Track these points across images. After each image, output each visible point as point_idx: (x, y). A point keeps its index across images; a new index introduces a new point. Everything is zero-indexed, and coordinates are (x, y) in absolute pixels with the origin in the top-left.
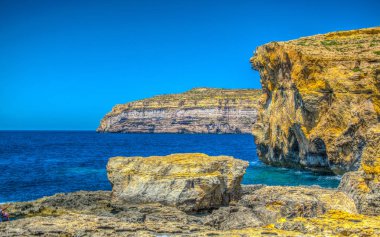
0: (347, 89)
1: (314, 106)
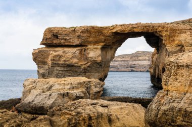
0: (191, 45)
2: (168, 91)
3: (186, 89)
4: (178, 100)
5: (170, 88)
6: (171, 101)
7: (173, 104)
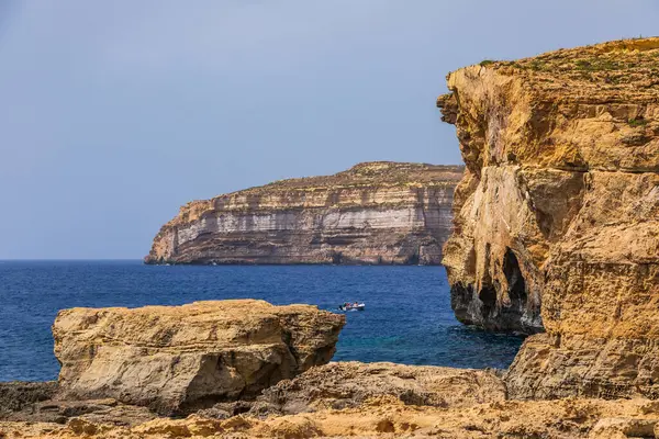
0: (616, 163)
1: (553, 201)
2: (559, 335)
3: (607, 330)
4: (586, 357)
5: (565, 326)
6: (570, 361)
7: (574, 369)
